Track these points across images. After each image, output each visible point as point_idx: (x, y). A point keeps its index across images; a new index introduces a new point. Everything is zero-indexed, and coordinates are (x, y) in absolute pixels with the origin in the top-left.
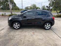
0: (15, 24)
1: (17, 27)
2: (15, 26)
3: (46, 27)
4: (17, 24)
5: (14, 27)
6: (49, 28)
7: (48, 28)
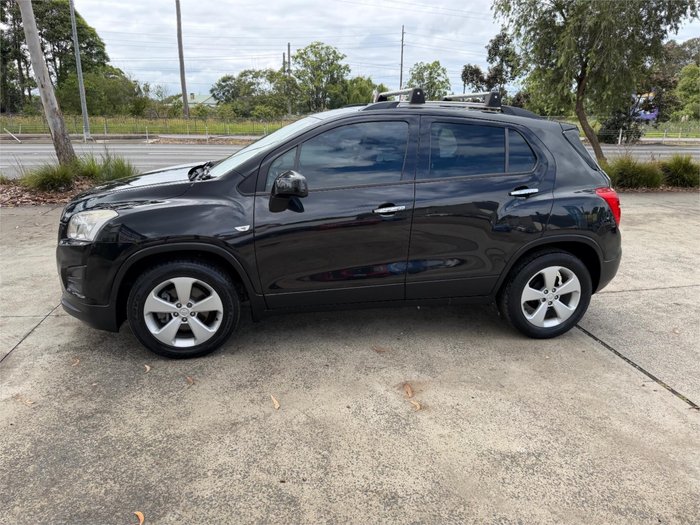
0: (169, 293)
1: (185, 332)
2: (161, 320)
3: (534, 305)
4: (183, 284)
5: (153, 329)
6: (566, 311)
7: (551, 314)
